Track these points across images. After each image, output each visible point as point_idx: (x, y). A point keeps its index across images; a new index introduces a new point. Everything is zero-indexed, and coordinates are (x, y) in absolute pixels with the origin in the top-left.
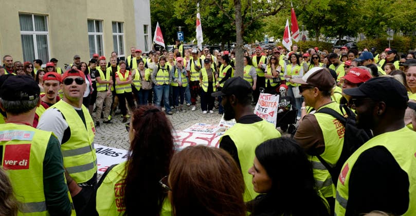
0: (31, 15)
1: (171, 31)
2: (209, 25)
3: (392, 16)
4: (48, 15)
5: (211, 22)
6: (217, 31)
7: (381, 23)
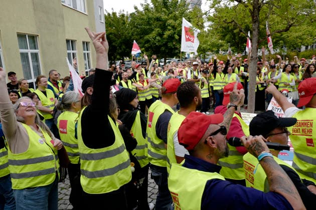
0: (25, 35)
1: (121, 49)
2: (157, 44)
3: (288, 37)
4: (38, 35)
5: (159, 41)
6: (163, 48)
7: (281, 42)
